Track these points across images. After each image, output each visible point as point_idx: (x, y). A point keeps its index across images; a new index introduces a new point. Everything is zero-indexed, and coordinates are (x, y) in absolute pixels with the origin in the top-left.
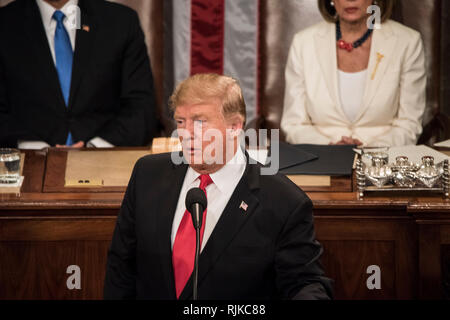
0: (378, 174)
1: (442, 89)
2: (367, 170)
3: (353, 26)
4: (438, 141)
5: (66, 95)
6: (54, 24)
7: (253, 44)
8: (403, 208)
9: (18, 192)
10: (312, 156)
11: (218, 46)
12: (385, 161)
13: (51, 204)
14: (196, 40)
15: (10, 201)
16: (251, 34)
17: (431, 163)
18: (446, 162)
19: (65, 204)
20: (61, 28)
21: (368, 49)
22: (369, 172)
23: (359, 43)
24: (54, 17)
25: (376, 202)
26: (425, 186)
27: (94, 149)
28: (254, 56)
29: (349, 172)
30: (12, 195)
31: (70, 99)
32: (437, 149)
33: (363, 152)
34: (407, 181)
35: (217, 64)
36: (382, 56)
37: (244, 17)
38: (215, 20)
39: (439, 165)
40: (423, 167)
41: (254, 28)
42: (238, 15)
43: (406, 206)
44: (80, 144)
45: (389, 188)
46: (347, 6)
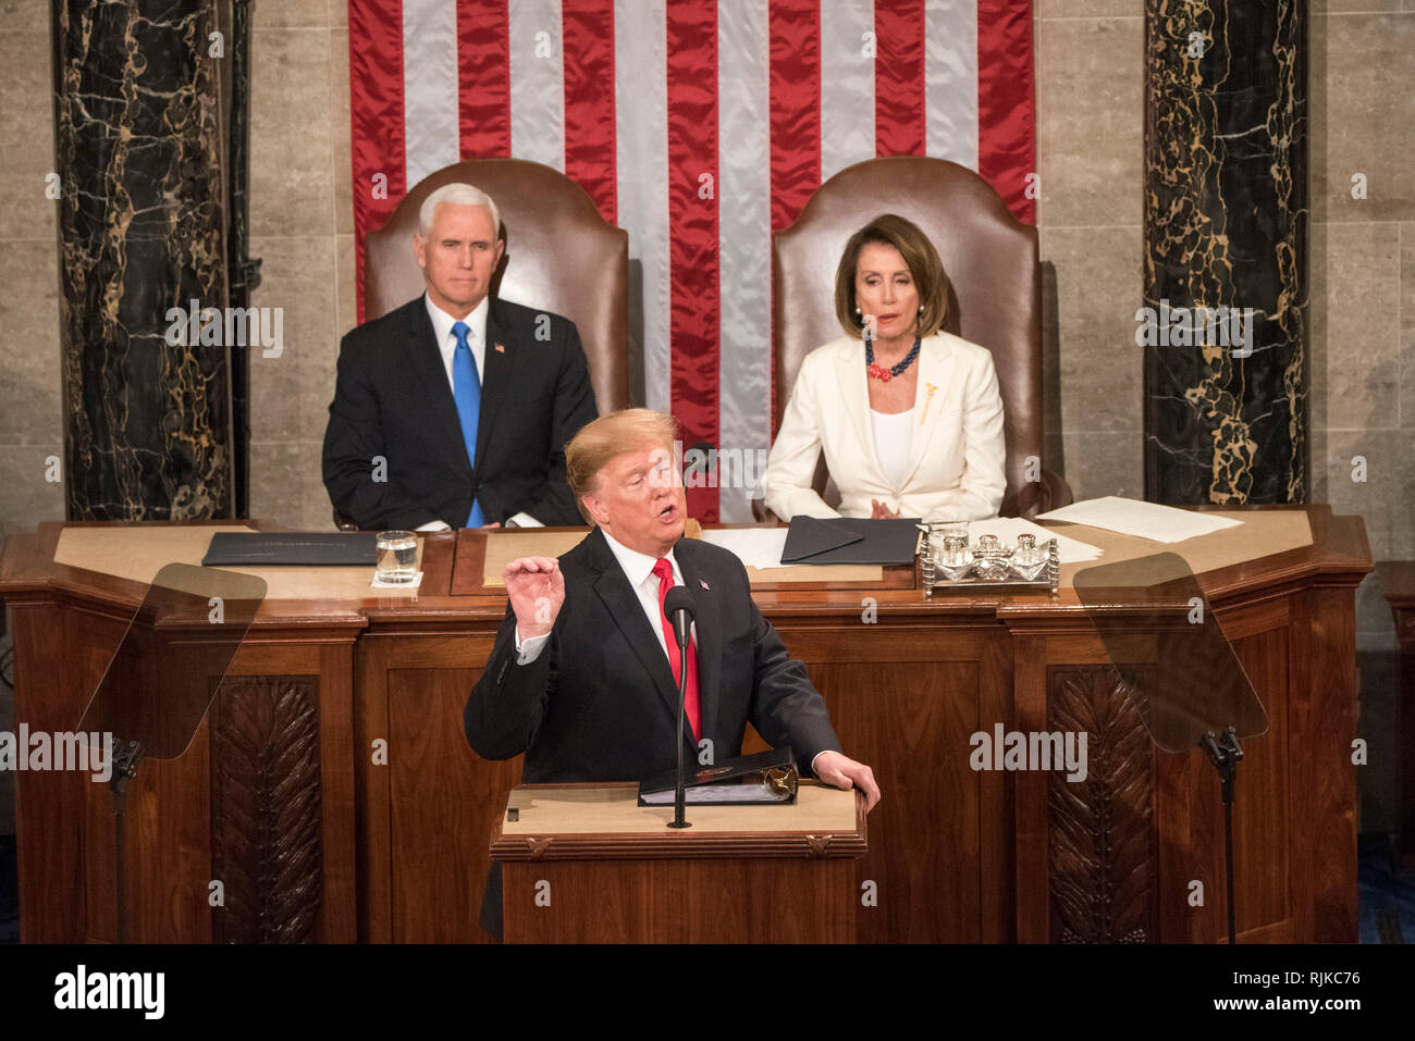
0: (954, 561)
1: (1046, 433)
2: (936, 556)
3: (891, 345)
4: (1041, 512)
5: (471, 450)
6: (453, 342)
7: (764, 365)
8: (990, 614)
9: (414, 595)
10: (853, 536)
11: (712, 370)
12: (964, 542)
13: (463, 613)
14: (679, 364)
15: (404, 608)
16: (763, 351)
17: (1032, 545)
18: (1053, 542)
19: (483, 612)
20: (463, 347)
21: (915, 377)
22: (940, 559)
23: (900, 369)
24: (454, 332)
25: (952, 603)
26: (1022, 579)
27: (518, 530)
28: (765, 383)
29: (912, 561)
30: (406, 600)
31: (476, 456)
32: (1041, 523)
33: (930, 529)
34: (996, 572)
35: (710, 397)
36: (935, 388)
37: (751, 326)
38: (706, 333)
39: (1043, 547)
40: (1020, 550)
41: (765, 342)
42: (742, 323)
43: (995, 609)
44: (497, 525)
45: (970, 582)
46: (883, 313)
